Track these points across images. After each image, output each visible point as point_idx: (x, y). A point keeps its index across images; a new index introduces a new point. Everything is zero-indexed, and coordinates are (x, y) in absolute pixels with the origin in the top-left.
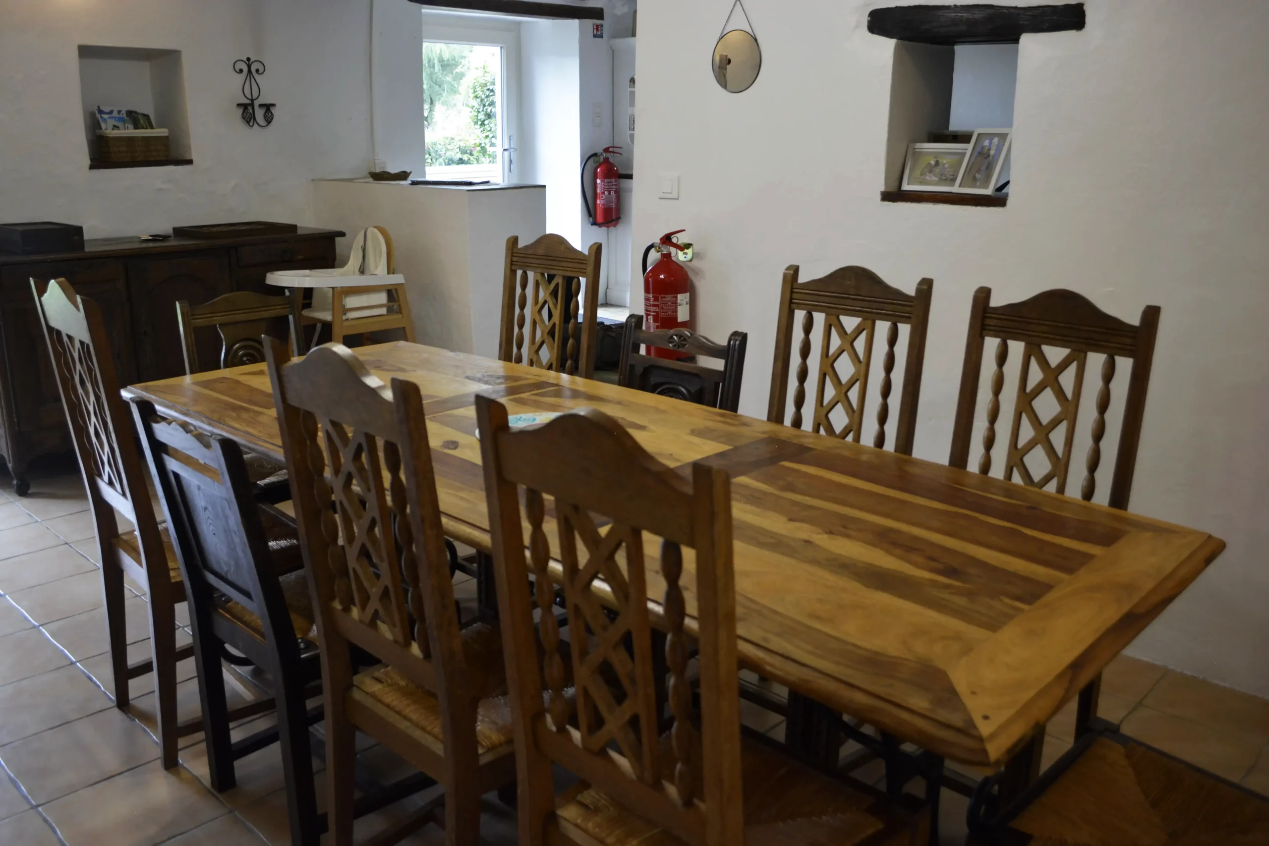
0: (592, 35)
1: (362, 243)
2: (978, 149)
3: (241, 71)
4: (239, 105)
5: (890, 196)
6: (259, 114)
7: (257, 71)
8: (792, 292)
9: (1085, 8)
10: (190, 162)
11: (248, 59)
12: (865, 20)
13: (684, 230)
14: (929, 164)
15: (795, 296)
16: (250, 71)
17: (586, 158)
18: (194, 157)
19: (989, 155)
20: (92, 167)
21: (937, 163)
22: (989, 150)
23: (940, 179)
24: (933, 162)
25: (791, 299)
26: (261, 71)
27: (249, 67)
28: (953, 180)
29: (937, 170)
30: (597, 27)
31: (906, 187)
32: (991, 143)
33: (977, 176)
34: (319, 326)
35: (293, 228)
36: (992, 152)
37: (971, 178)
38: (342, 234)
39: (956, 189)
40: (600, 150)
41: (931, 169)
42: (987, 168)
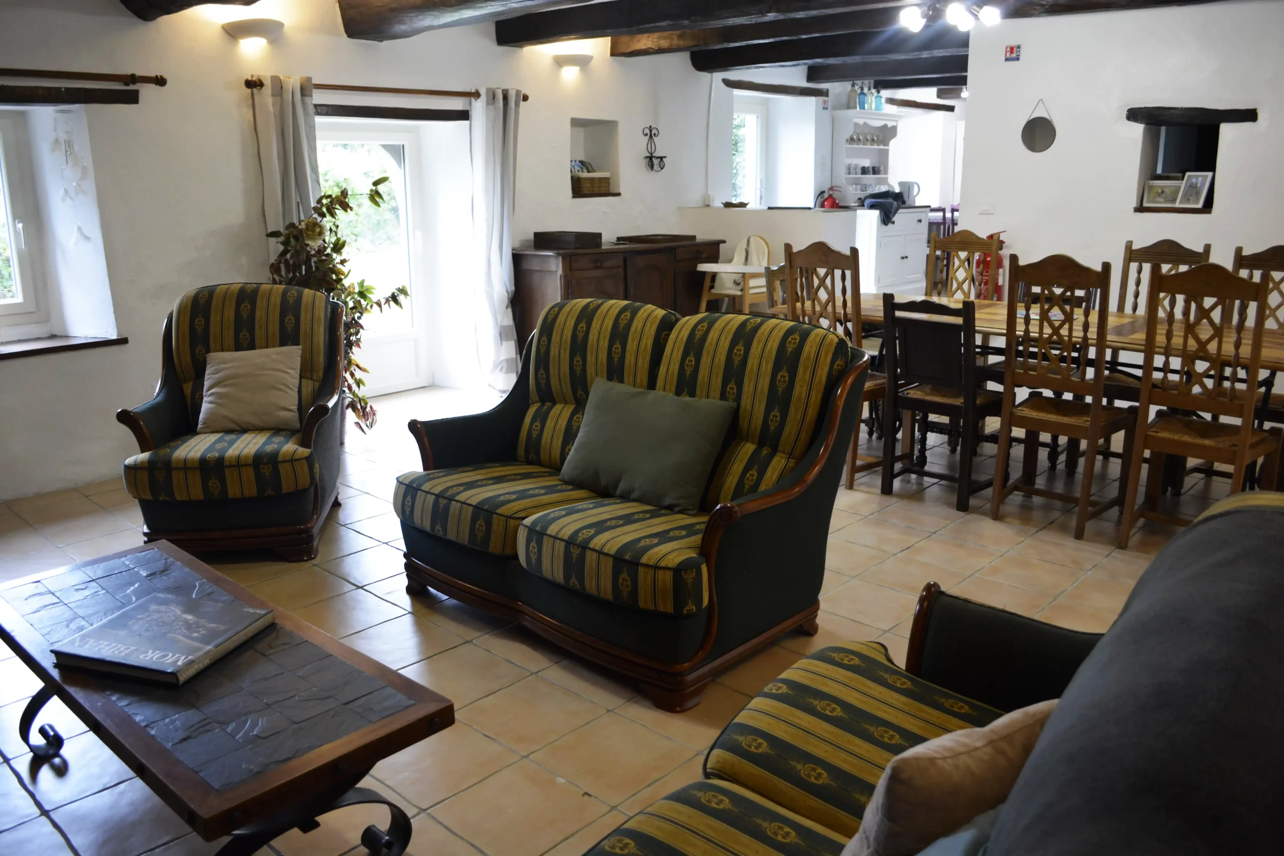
0: (822, 108)
1: (745, 246)
2: (1188, 185)
3: (647, 134)
4: (646, 157)
5: (1140, 209)
6: (656, 161)
7: (655, 134)
8: (1130, 254)
9: (1258, 111)
10: (619, 194)
11: (651, 127)
12: (1125, 113)
13: (1005, 231)
14: (1158, 192)
15: (1132, 256)
16: (651, 136)
17: (817, 194)
18: (622, 191)
19: (1196, 187)
20: (574, 197)
21: (1163, 192)
22: (1197, 184)
23: (1165, 200)
24: (1160, 191)
25: (1130, 257)
26: (657, 134)
27: (651, 131)
28: (1174, 200)
29: (1163, 195)
30: (825, 102)
31: (1145, 205)
32: (1197, 180)
33: (1191, 198)
34: (726, 299)
35: (693, 238)
36: (1199, 185)
37: (1186, 198)
38: (724, 242)
39: (1177, 205)
40: (826, 189)
41: (1159, 195)
42: (1196, 193)
